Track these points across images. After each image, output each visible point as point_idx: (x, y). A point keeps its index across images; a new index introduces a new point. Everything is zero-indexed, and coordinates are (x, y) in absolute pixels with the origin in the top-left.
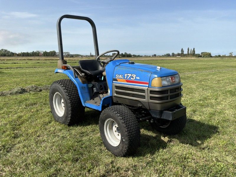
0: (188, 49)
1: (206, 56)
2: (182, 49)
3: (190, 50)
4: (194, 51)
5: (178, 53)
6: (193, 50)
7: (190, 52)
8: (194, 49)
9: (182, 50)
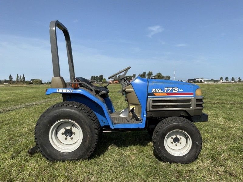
0: (18, 76)
1: (37, 83)
2: (10, 75)
3: (19, 77)
4: (24, 78)
5: (5, 80)
6: (22, 76)
7: (19, 78)
8: (24, 76)
9: (11, 77)
